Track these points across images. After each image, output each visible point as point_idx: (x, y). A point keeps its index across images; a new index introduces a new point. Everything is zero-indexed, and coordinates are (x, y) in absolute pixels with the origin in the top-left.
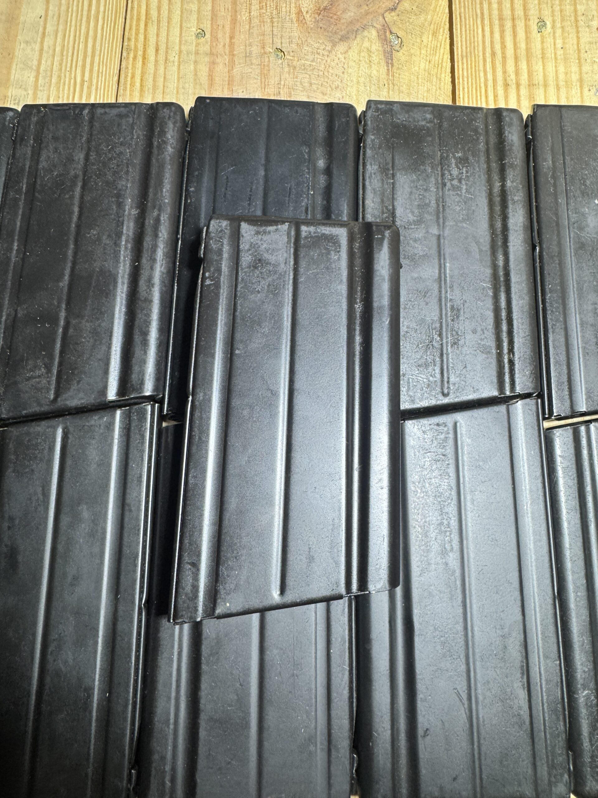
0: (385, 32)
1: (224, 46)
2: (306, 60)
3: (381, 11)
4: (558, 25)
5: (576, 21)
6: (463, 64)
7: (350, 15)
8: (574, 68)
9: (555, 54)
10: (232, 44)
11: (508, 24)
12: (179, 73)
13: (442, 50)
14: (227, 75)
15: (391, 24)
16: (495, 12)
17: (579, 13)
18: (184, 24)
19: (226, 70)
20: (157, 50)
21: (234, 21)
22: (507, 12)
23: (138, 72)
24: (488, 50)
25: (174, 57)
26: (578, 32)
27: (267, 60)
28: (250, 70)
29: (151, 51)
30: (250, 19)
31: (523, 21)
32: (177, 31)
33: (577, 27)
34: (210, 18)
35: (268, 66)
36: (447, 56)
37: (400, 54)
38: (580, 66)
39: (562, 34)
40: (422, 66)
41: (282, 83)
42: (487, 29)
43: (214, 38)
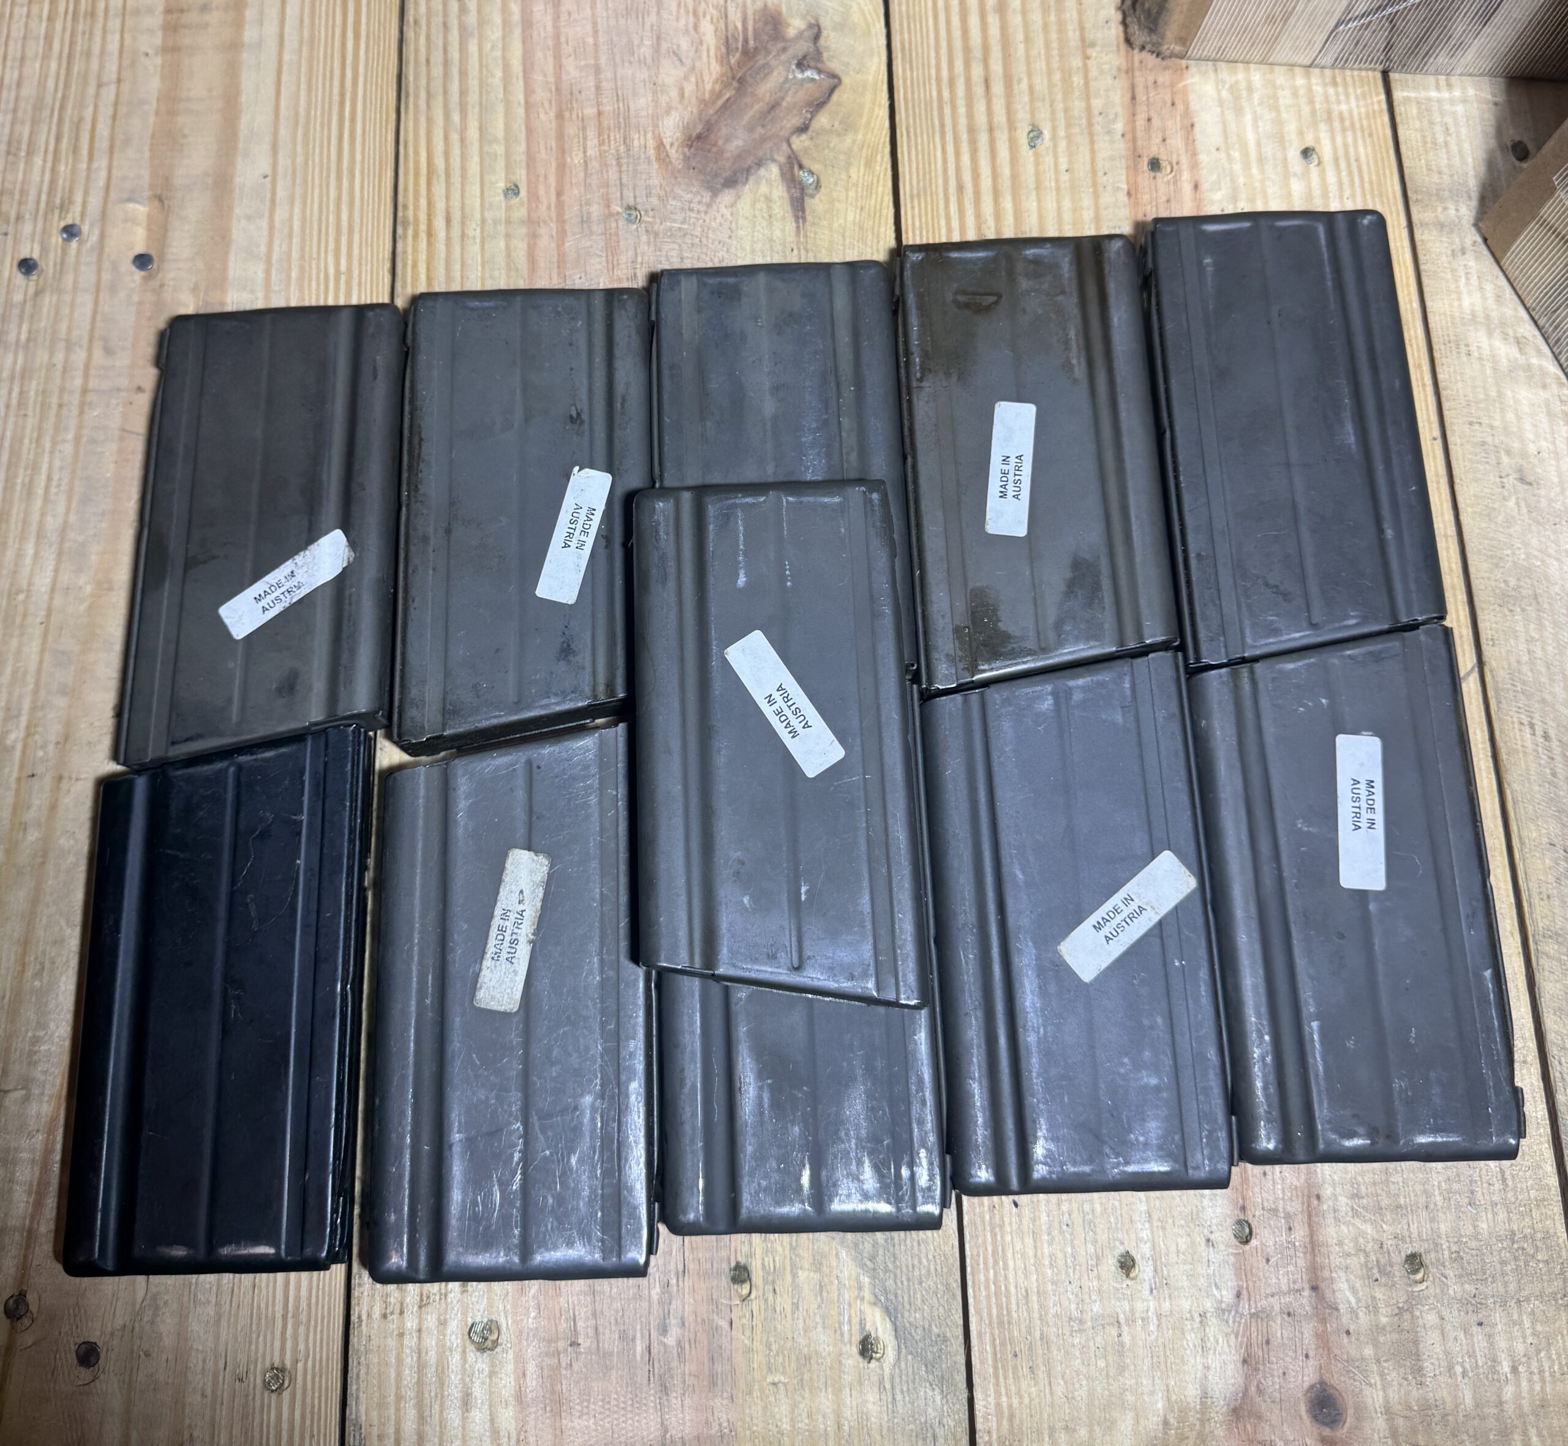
0: (792, 168)
1: (549, 207)
2: (675, 221)
3: (784, 133)
4: (1062, 133)
5: (1090, 125)
6: (913, 208)
7: (737, 144)
8: (1087, 201)
9: (1057, 181)
10: (560, 205)
11: (983, 139)
12: (483, 256)
13: (880, 189)
14: (555, 253)
15: (801, 155)
16: (963, 122)
17: (1096, 112)
18: (487, 177)
19: (554, 245)
20: (448, 221)
21: (562, 167)
22: (981, 119)
23: (423, 257)
24: (953, 183)
25: (474, 230)
26: (1092, 142)
27: (613, 225)
28: (588, 244)
29: (440, 223)
30: (586, 162)
31: (1006, 132)
32: (476, 188)
33: (1091, 135)
34: (524, 164)
35: (617, 234)
36: (889, 199)
37: (816, 200)
38: (1096, 196)
39: (1068, 148)
40: (851, 216)
41: (639, 259)
42: (950, 149)
43: (533, 196)
